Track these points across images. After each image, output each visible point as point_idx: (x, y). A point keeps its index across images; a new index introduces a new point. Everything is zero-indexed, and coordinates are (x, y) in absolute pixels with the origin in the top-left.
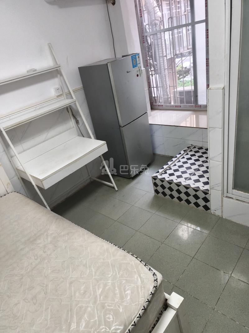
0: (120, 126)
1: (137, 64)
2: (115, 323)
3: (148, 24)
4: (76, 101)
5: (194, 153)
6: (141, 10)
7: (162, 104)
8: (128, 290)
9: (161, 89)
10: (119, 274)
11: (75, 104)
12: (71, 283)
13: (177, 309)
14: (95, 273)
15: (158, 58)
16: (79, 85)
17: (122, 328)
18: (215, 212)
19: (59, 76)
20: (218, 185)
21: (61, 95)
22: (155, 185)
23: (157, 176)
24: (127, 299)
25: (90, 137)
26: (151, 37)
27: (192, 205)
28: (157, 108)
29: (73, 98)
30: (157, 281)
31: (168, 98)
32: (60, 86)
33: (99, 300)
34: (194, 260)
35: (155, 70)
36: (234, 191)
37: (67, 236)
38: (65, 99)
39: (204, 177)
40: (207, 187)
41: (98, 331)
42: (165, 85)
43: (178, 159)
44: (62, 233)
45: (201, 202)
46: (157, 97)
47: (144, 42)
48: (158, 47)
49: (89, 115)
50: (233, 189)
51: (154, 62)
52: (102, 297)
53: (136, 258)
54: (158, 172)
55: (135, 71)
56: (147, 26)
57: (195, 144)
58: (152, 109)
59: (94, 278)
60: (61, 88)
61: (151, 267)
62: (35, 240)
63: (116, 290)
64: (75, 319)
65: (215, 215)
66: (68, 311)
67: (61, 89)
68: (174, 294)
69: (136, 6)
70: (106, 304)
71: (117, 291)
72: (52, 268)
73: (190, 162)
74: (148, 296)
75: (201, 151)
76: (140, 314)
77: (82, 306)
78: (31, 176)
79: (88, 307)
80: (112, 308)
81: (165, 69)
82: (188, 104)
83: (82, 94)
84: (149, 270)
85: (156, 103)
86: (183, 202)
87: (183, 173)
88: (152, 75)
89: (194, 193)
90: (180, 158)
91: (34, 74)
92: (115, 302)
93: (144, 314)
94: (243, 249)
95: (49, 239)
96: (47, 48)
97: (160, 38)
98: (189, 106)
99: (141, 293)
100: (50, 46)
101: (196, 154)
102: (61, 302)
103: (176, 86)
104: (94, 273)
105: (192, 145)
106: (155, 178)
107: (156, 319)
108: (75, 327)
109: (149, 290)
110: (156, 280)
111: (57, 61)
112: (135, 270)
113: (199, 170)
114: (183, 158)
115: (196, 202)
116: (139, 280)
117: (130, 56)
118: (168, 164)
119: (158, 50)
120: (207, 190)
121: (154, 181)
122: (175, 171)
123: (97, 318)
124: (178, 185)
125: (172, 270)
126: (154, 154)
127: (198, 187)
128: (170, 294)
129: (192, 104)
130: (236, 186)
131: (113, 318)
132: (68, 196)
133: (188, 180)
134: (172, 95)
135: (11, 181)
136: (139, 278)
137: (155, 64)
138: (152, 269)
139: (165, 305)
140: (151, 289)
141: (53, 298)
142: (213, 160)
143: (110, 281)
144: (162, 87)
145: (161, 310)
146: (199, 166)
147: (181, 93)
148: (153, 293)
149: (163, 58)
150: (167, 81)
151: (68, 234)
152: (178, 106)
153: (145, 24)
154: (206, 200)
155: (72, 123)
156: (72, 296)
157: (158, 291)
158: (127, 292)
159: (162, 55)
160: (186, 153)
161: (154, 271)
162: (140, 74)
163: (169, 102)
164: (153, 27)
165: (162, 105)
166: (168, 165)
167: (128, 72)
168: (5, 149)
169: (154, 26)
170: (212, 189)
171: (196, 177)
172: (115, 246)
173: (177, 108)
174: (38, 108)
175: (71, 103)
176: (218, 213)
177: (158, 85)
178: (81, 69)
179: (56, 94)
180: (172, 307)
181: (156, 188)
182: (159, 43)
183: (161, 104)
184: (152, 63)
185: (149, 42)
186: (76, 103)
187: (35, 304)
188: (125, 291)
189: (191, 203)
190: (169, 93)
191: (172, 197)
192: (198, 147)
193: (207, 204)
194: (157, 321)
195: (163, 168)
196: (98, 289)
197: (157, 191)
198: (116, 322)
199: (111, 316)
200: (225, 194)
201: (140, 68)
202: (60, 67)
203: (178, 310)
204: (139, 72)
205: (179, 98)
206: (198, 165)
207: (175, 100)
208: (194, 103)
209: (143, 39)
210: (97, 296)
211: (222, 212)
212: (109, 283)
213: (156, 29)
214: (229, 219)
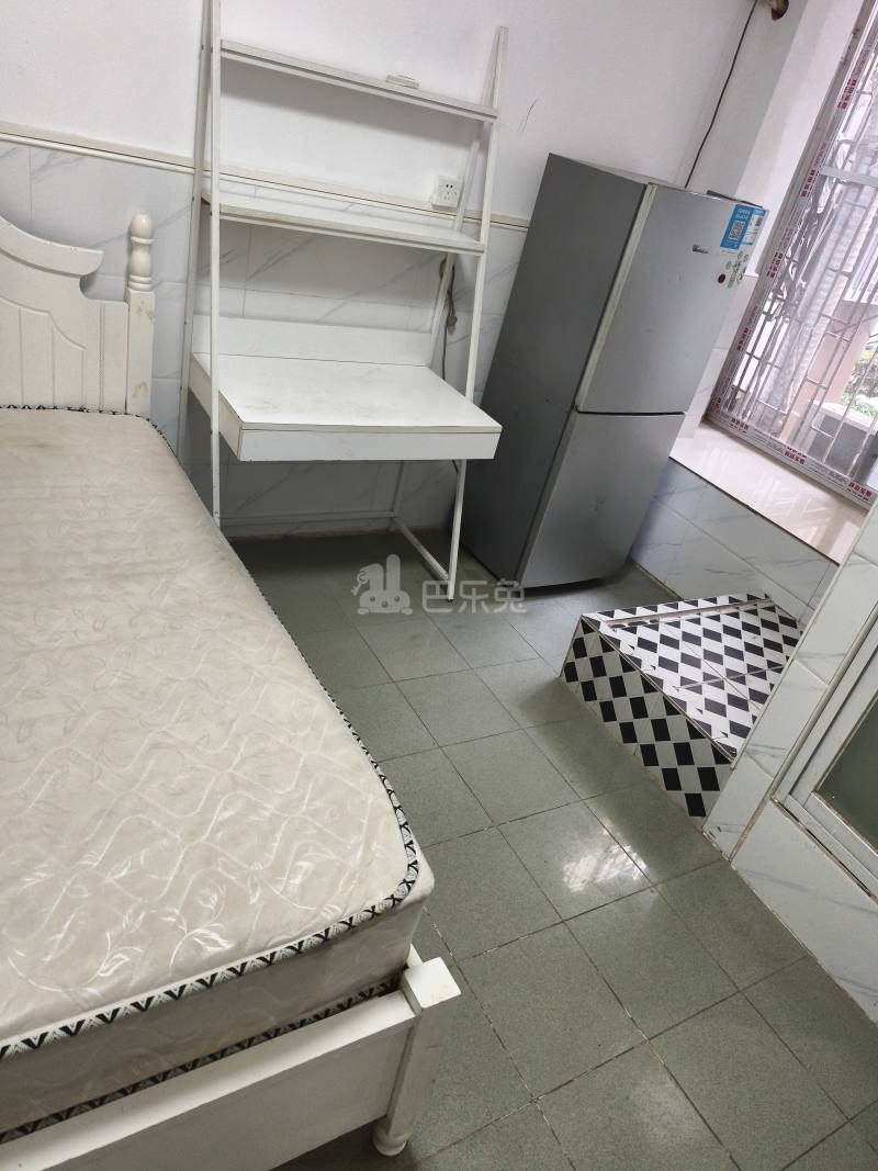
0: (574, 407)
1: (740, 242)
2: (215, 922)
3: (852, 145)
4: (482, 252)
5: (758, 624)
6: (854, 83)
7: (749, 423)
8: (309, 859)
9: (772, 374)
10: (309, 804)
11: (477, 259)
12: (156, 746)
13: (423, 1009)
14: (243, 761)
15: (820, 267)
16: (522, 213)
17: (227, 945)
18: (715, 832)
19: (476, 145)
20: (776, 752)
21: (448, 209)
22: (579, 647)
23: (598, 624)
24: (292, 882)
25: (463, 391)
26: (837, 191)
27: (656, 772)
28: (724, 427)
29: (478, 237)
30: (409, 888)
31: (777, 414)
32: (461, 181)
33: (207, 835)
34: (561, 931)
35: (787, 304)
36: (816, 797)
37: (223, 618)
38: (452, 228)
39: (747, 709)
40: (735, 742)
41: (154, 911)
42: (793, 369)
43: (699, 612)
44: (215, 606)
45: (690, 779)
46: (746, 393)
47: (804, 194)
48: (842, 233)
49: (500, 322)
50: (815, 791)
51: (800, 280)
52: (219, 835)
53: (388, 791)
54: (611, 614)
55: (722, 258)
56: (845, 148)
57: (777, 600)
58: (708, 419)
59: (230, 770)
60: (463, 187)
61: (415, 841)
62: (126, 578)
63: (275, 841)
64: (107, 844)
65: (708, 842)
66: (102, 811)
67: (458, 192)
68: (438, 964)
69: (845, 63)
70: (222, 859)
71: (276, 845)
72: (127, 677)
73: (729, 640)
74: (356, 909)
75: (785, 630)
76: (301, 944)
77: (150, 822)
78: (222, 398)
79: (165, 834)
80: (233, 878)
81: (820, 315)
82: (832, 466)
83: (512, 244)
84: (406, 846)
85: (731, 408)
86: (634, 748)
87: (686, 659)
88: (769, 317)
89: (685, 737)
90: (705, 614)
91: (403, 95)
92: (252, 868)
93: (314, 949)
94: (735, 990)
95: (167, 600)
96: (488, 36)
97: (864, 207)
98: (832, 473)
99: (340, 890)
100: (502, 40)
101: (763, 630)
102: (98, 777)
103: (827, 389)
104: (238, 758)
105: (766, 596)
106: (587, 626)
107: (341, 1000)
108: (95, 865)
109: (371, 898)
110: (407, 883)
111: (497, 96)
112: (365, 821)
113: (742, 680)
114: (717, 618)
115: (675, 770)
116: (360, 854)
117: (735, 204)
118: (655, 609)
119: (838, 242)
120: (733, 751)
121: (581, 633)
122: (666, 640)
123: (171, 878)
124: (650, 685)
125: (477, 916)
126: (630, 562)
127: (708, 728)
128: (425, 957)
129: (845, 471)
130: (830, 788)
131: (218, 907)
132: (295, 532)
133: (688, 689)
134: (796, 414)
135: (153, 384)
136: (361, 848)
137: (801, 285)
138: (416, 846)
139: (392, 980)
140: (379, 900)
141: (79, 756)
142: (804, 663)
143: (270, 806)
144: (781, 369)
145: (374, 985)
146: (751, 668)
147: (830, 422)
148: (377, 910)
149: (836, 278)
150: (805, 358)
151: (229, 615)
152: (796, 455)
153: (840, 136)
154: (710, 780)
155: (433, 317)
156: (136, 781)
157: (394, 918)
158: (300, 863)
159: (839, 264)
160: (733, 610)
161: (420, 857)
162: (732, 281)
163: (774, 429)
164: (862, 158)
165: (747, 427)
166: (654, 613)
167: (695, 249)
168: (193, 275)
169: (869, 160)
170: (748, 753)
171: (720, 696)
172: (348, 724)
173: (787, 460)
174: (356, 208)
175: (464, 249)
176: (724, 842)
177: (769, 355)
178: (555, 162)
179: (435, 197)
180: (408, 997)
181: (572, 659)
182: (851, 223)
183: (745, 420)
184: (792, 277)
185: (823, 201)
186: (479, 257)
187: (19, 742)
188: (298, 857)
189: (655, 763)
190: (789, 401)
191: (608, 712)
192: (784, 615)
193: (706, 795)
194: (342, 1008)
195: (633, 612)
196: (225, 808)
197: (570, 671)
198: (218, 921)
199: (216, 897)
200: (779, 793)
201: (742, 259)
202: (495, 117)
203: (422, 1015)
204: (731, 269)
205: (813, 435)
206: (749, 666)
207: (799, 430)
208: (852, 475)
209: (808, 180)
210: (209, 821)
211: (739, 845)
212: (265, 809)
213: (869, 172)
214: (746, 878)
